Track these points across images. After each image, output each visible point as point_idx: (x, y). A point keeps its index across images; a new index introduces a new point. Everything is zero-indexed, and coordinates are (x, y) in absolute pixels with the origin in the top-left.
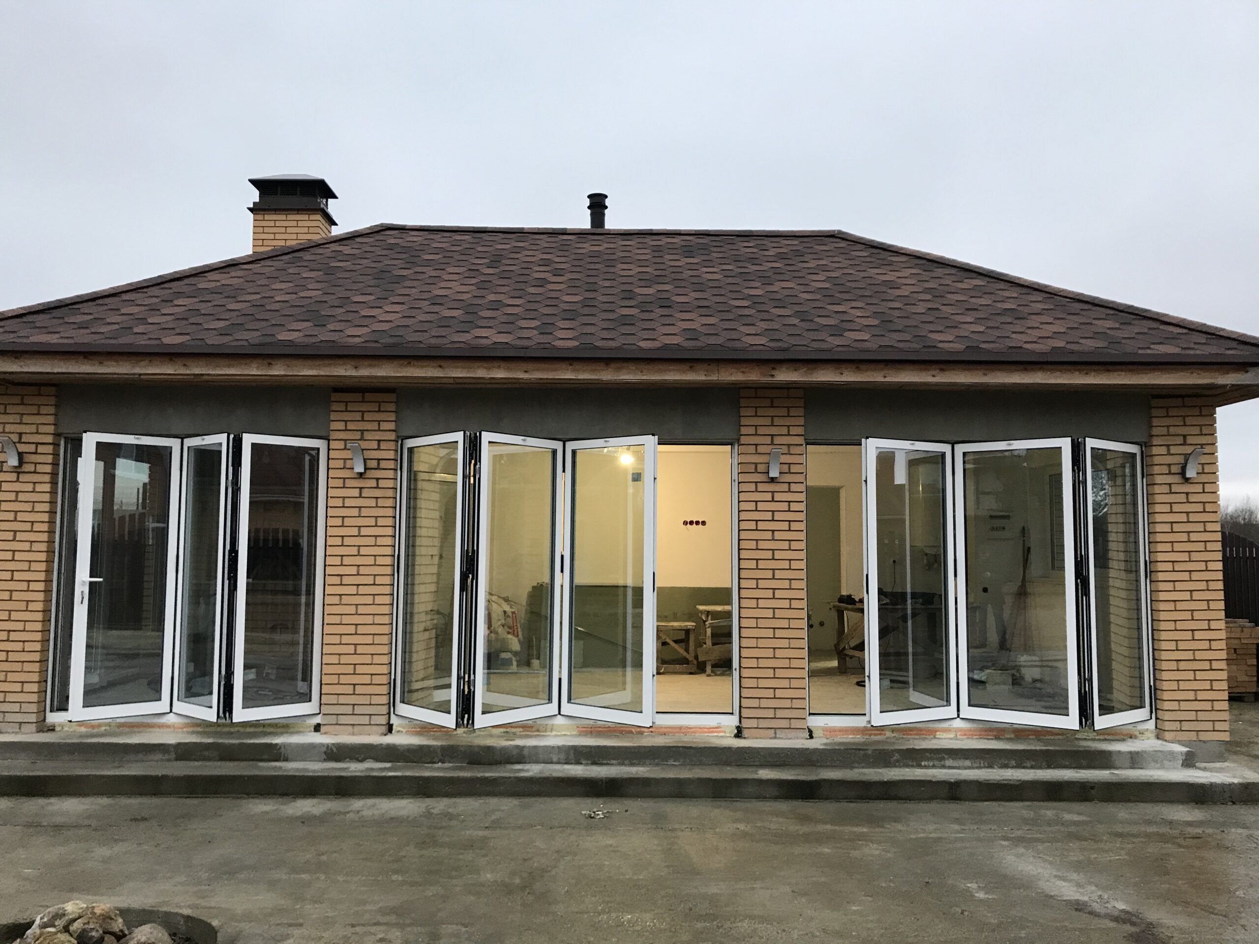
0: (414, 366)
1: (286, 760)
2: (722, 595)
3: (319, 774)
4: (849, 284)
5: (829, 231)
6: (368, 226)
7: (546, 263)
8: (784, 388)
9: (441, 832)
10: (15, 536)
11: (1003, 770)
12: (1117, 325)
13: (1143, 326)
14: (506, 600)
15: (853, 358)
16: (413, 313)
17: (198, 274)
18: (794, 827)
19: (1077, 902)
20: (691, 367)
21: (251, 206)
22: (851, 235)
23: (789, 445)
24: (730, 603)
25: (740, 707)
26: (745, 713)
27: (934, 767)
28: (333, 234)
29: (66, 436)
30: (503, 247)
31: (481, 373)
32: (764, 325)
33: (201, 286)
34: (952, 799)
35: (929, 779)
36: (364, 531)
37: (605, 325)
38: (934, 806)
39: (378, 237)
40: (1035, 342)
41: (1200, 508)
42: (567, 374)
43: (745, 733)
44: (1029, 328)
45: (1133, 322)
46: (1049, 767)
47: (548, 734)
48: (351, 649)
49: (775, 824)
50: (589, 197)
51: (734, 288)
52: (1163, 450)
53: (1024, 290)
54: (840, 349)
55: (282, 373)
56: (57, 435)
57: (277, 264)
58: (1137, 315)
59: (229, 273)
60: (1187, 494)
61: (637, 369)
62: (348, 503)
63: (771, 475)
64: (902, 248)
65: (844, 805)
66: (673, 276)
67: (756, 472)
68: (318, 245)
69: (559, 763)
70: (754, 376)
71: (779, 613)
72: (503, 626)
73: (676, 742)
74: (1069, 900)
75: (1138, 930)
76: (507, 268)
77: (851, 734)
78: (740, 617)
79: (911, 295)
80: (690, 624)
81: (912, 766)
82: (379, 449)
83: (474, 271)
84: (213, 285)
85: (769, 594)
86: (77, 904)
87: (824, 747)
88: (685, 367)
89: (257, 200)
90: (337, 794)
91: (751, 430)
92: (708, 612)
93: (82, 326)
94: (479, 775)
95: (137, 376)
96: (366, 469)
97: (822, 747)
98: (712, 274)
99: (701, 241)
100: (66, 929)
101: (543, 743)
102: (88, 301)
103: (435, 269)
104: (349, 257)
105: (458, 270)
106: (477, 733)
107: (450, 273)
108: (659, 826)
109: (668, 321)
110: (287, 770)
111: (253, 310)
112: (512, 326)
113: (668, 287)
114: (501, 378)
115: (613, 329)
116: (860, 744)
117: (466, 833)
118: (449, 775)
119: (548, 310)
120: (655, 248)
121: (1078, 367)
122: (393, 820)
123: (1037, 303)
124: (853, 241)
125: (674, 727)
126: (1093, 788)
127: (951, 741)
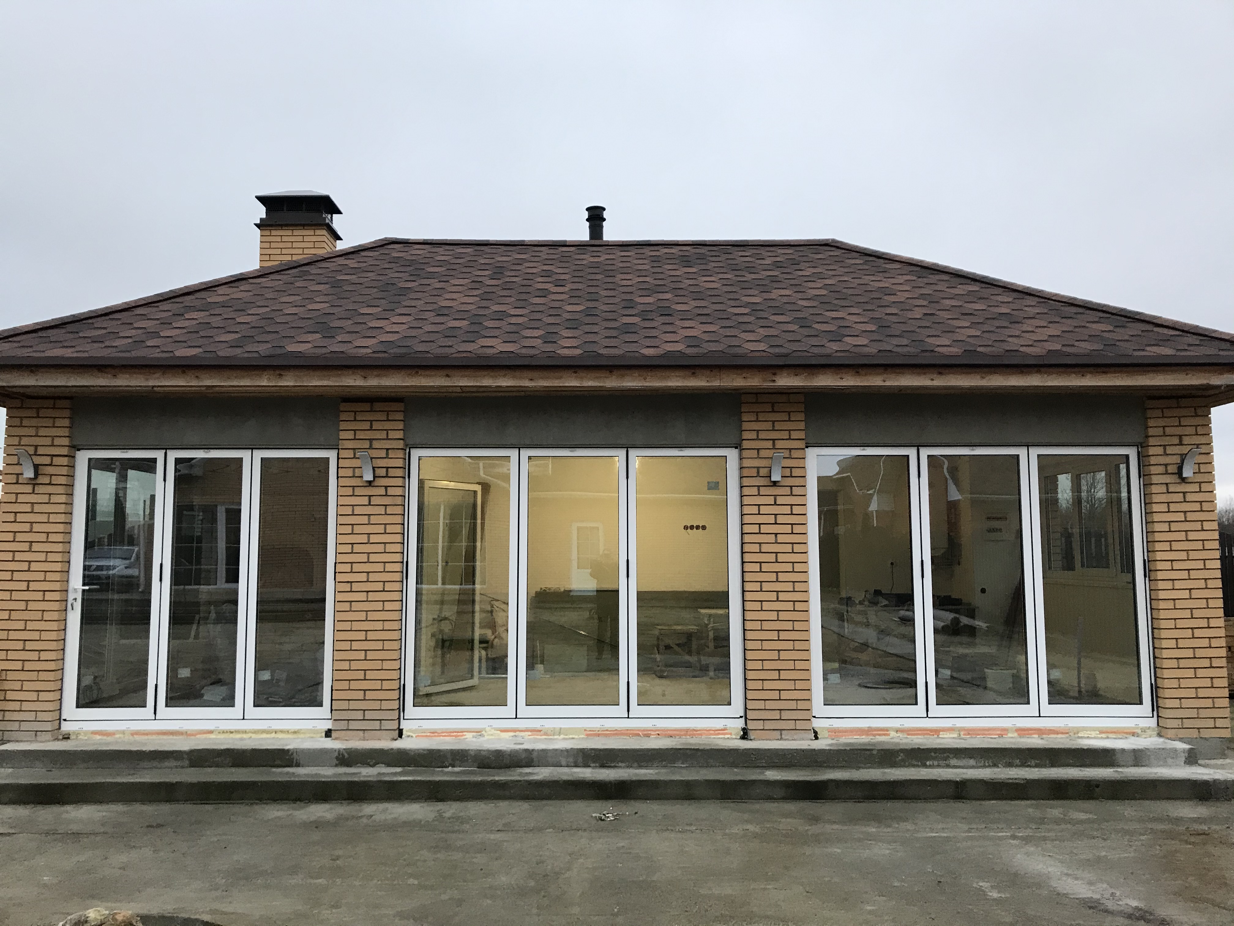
0: (422, 375)
1: (298, 765)
3: (332, 779)
4: (845, 291)
5: (823, 240)
6: (373, 240)
7: (547, 274)
8: (785, 393)
9: (454, 836)
10: (31, 547)
11: (1007, 769)
12: (1111, 328)
13: (1136, 329)
15: (852, 363)
16: (420, 324)
17: (208, 288)
18: (803, 828)
19: (1090, 899)
20: (693, 373)
21: (258, 222)
22: (845, 244)
23: (790, 449)
25: (746, 709)
26: (750, 715)
27: (939, 766)
28: (339, 248)
30: (504, 259)
31: (488, 381)
32: (764, 332)
33: (209, 300)
34: (959, 799)
35: (934, 778)
36: (373, 538)
37: (608, 333)
38: (940, 805)
39: (382, 251)
40: (1031, 346)
41: (1197, 507)
42: (571, 382)
43: (752, 735)
44: (1023, 332)
45: (1128, 325)
46: (1053, 766)
47: (556, 737)
48: (362, 655)
49: (786, 824)
50: (588, 209)
51: (732, 296)
52: (1160, 450)
53: (1015, 295)
54: (839, 354)
55: (292, 384)
56: (72, 447)
57: (284, 278)
58: (1129, 318)
59: (238, 287)
60: (1184, 493)
61: (640, 376)
62: (358, 510)
63: (773, 479)
64: (897, 256)
65: (852, 805)
66: (673, 285)
67: (758, 475)
68: (325, 259)
69: (568, 766)
70: (754, 381)
71: (783, 616)
73: (684, 744)
74: (1082, 898)
76: (508, 279)
77: (856, 735)
78: (744, 620)
79: (908, 301)
80: (692, 628)
81: (918, 766)
82: (387, 457)
83: (477, 283)
84: (223, 298)
85: (773, 596)
86: (99, 911)
87: (830, 748)
88: (688, 372)
89: (264, 216)
90: (348, 799)
91: (753, 435)
92: (710, 615)
93: (96, 341)
94: (490, 778)
95: (150, 388)
96: (375, 477)
97: (827, 748)
98: (711, 282)
99: (697, 251)
101: (551, 746)
102: (101, 315)
103: (440, 281)
104: (355, 271)
105: (461, 282)
106: (486, 737)
107: (454, 285)
108: (669, 828)
109: (669, 328)
110: (299, 776)
111: (262, 323)
112: (516, 335)
113: (668, 296)
114: (507, 387)
115: (616, 337)
116: (864, 744)
117: (480, 837)
118: (458, 779)
119: (551, 320)
120: (653, 259)
121: (1076, 369)
122: (405, 824)
123: (1031, 308)
124: (847, 250)
125: (680, 730)
126: (1097, 786)
127: (954, 740)
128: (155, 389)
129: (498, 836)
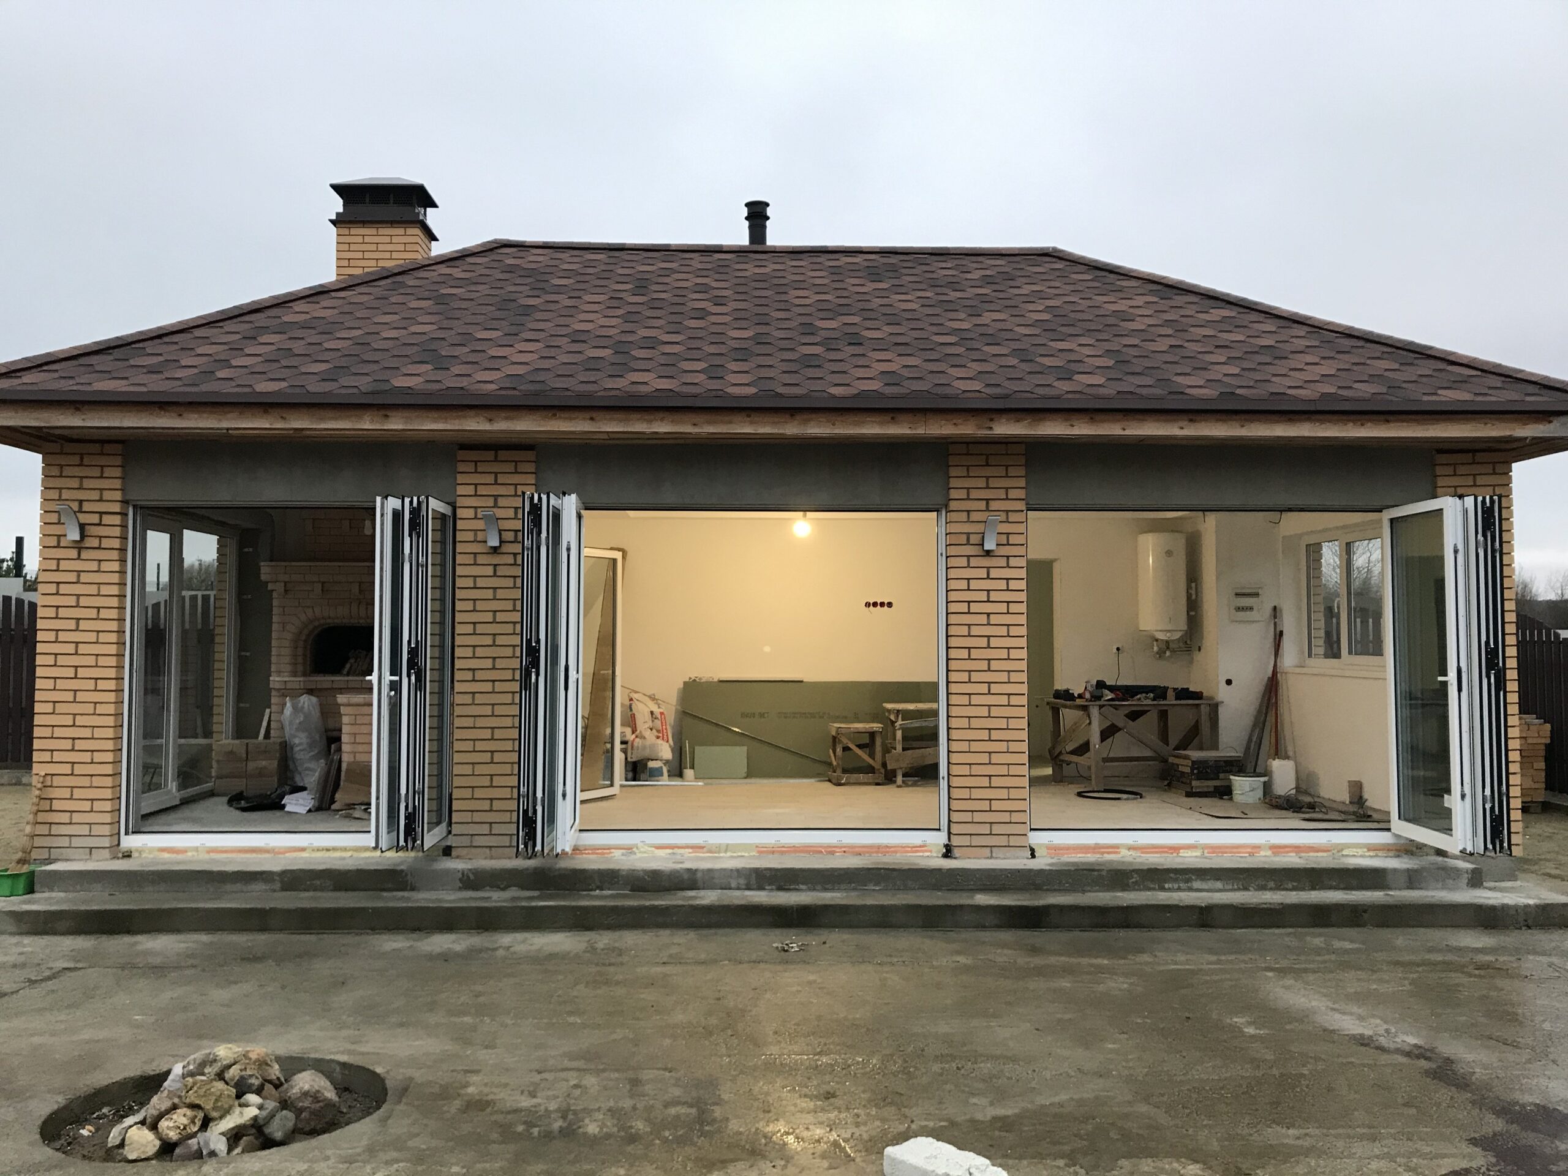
0: (560, 418)
1: (414, 889)
2: (926, 691)
3: (457, 905)
4: (1072, 315)
5: (1042, 249)
6: (479, 242)
7: (704, 289)
8: (1003, 443)
9: (612, 969)
10: (78, 625)
11: (1260, 893)
12: (1396, 366)
13: (1426, 368)
14: (653, 698)
15: (1086, 406)
16: (552, 352)
17: (282, 303)
18: (1022, 960)
19: (1362, 1036)
20: (893, 418)
21: (334, 217)
22: (1070, 254)
23: (1007, 511)
24: (936, 700)
25: (949, 821)
26: (955, 829)
27: (1179, 889)
28: (434, 253)
29: (135, 503)
30: (648, 268)
31: (641, 426)
32: (977, 367)
33: (285, 319)
34: (1203, 926)
35: (1174, 903)
36: (500, 617)
37: (786, 367)
38: (1180, 934)
39: (493, 256)
40: (1301, 387)
42: (743, 428)
43: (956, 852)
44: (1292, 370)
45: (1416, 362)
46: (1313, 888)
47: (722, 855)
48: (487, 757)
49: (1003, 956)
50: (747, 205)
51: (935, 320)
53: (1282, 323)
54: (1070, 396)
55: (400, 427)
56: (125, 502)
57: (376, 290)
58: (1418, 353)
59: (318, 303)
61: (828, 421)
62: (480, 583)
63: (987, 547)
64: (1131, 270)
65: (1077, 934)
66: (861, 305)
67: (968, 543)
68: (422, 267)
69: (738, 889)
70: (967, 429)
71: (995, 712)
72: (651, 729)
73: (876, 863)
74: (1353, 1035)
75: (1434, 1066)
76: (655, 296)
77: (1079, 853)
78: (948, 716)
79: (1150, 329)
80: (876, 726)
81: (1154, 889)
82: (516, 518)
83: (616, 298)
84: (303, 317)
85: (984, 688)
86: (230, 1049)
87: (1051, 868)
88: (888, 418)
89: (341, 210)
90: (478, 928)
91: (963, 494)
92: (898, 711)
93: (152, 371)
94: (647, 903)
95: (225, 431)
96: (501, 542)
97: (1048, 868)
98: (907, 302)
99: (887, 260)
100: (220, 1076)
101: (718, 865)
102: (152, 338)
103: (570, 298)
104: (460, 283)
105: (597, 298)
106: (639, 855)
107: (589, 303)
108: (865, 960)
109: (861, 361)
110: (417, 901)
111: (357, 350)
112: (673, 368)
113: (856, 319)
114: (665, 433)
115: (796, 372)
116: (1092, 864)
117: (642, 970)
118: (612, 904)
119: (713, 349)
120: (833, 270)
121: (1352, 417)
122: (552, 956)
123: (1300, 339)
124: (1073, 262)
125: (871, 847)
126: (1365, 911)
127: (1198, 860)
128: (230, 432)
129: (667, 969)
